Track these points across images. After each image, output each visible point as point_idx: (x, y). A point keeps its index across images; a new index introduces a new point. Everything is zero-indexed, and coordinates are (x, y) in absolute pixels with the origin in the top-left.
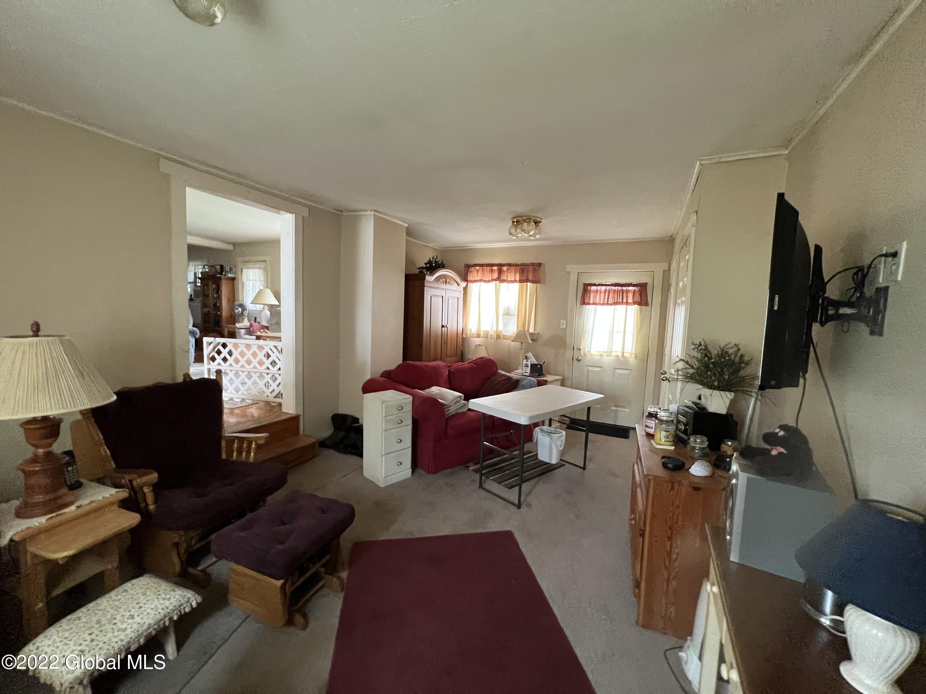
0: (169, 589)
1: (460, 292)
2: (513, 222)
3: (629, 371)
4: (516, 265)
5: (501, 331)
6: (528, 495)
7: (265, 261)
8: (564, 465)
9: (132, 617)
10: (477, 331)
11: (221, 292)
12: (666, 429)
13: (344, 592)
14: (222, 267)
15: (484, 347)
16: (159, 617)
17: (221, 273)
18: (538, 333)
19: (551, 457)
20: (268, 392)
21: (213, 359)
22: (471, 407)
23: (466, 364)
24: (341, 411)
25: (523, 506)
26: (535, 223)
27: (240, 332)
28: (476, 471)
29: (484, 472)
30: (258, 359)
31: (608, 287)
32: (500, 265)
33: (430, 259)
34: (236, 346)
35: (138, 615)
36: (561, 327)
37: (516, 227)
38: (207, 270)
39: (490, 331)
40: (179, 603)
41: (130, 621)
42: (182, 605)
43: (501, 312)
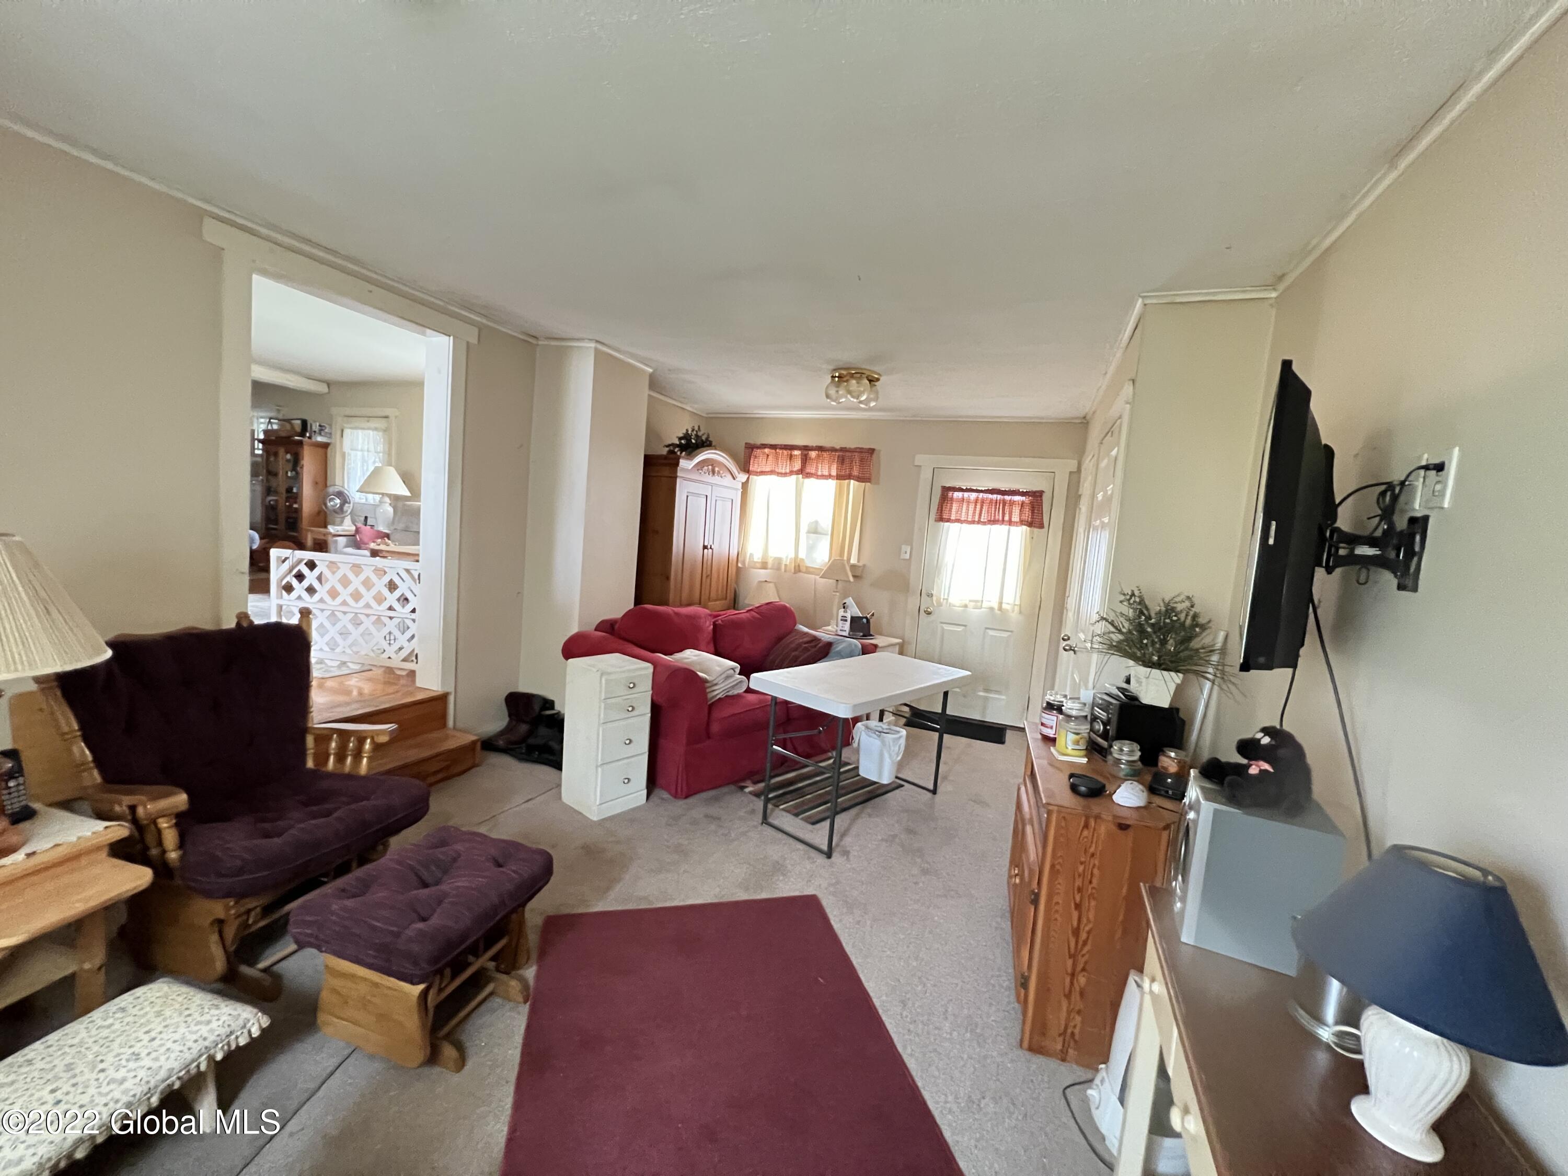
0: (207, 1005)
1: (737, 489)
2: (833, 377)
3: (1009, 633)
4: (833, 450)
5: (802, 560)
6: (843, 835)
7: (386, 417)
8: (902, 786)
9: (137, 1057)
10: (763, 558)
11: (302, 467)
12: (1076, 729)
13: (528, 1004)
14: (304, 423)
15: (772, 585)
16: (188, 1056)
17: (302, 434)
18: (864, 566)
19: (880, 774)
20: (391, 651)
21: (289, 588)
22: (752, 686)
23: (741, 614)
24: (523, 688)
25: (835, 855)
26: (870, 381)
27: (336, 542)
28: (757, 795)
29: (770, 796)
30: (374, 592)
31: (981, 494)
32: (806, 449)
33: (687, 430)
34: (332, 565)
35: (149, 1054)
36: (902, 557)
37: (838, 386)
38: (275, 427)
39: (785, 560)
40: (228, 1030)
41: (132, 1065)
42: (232, 1033)
43: (804, 528)
